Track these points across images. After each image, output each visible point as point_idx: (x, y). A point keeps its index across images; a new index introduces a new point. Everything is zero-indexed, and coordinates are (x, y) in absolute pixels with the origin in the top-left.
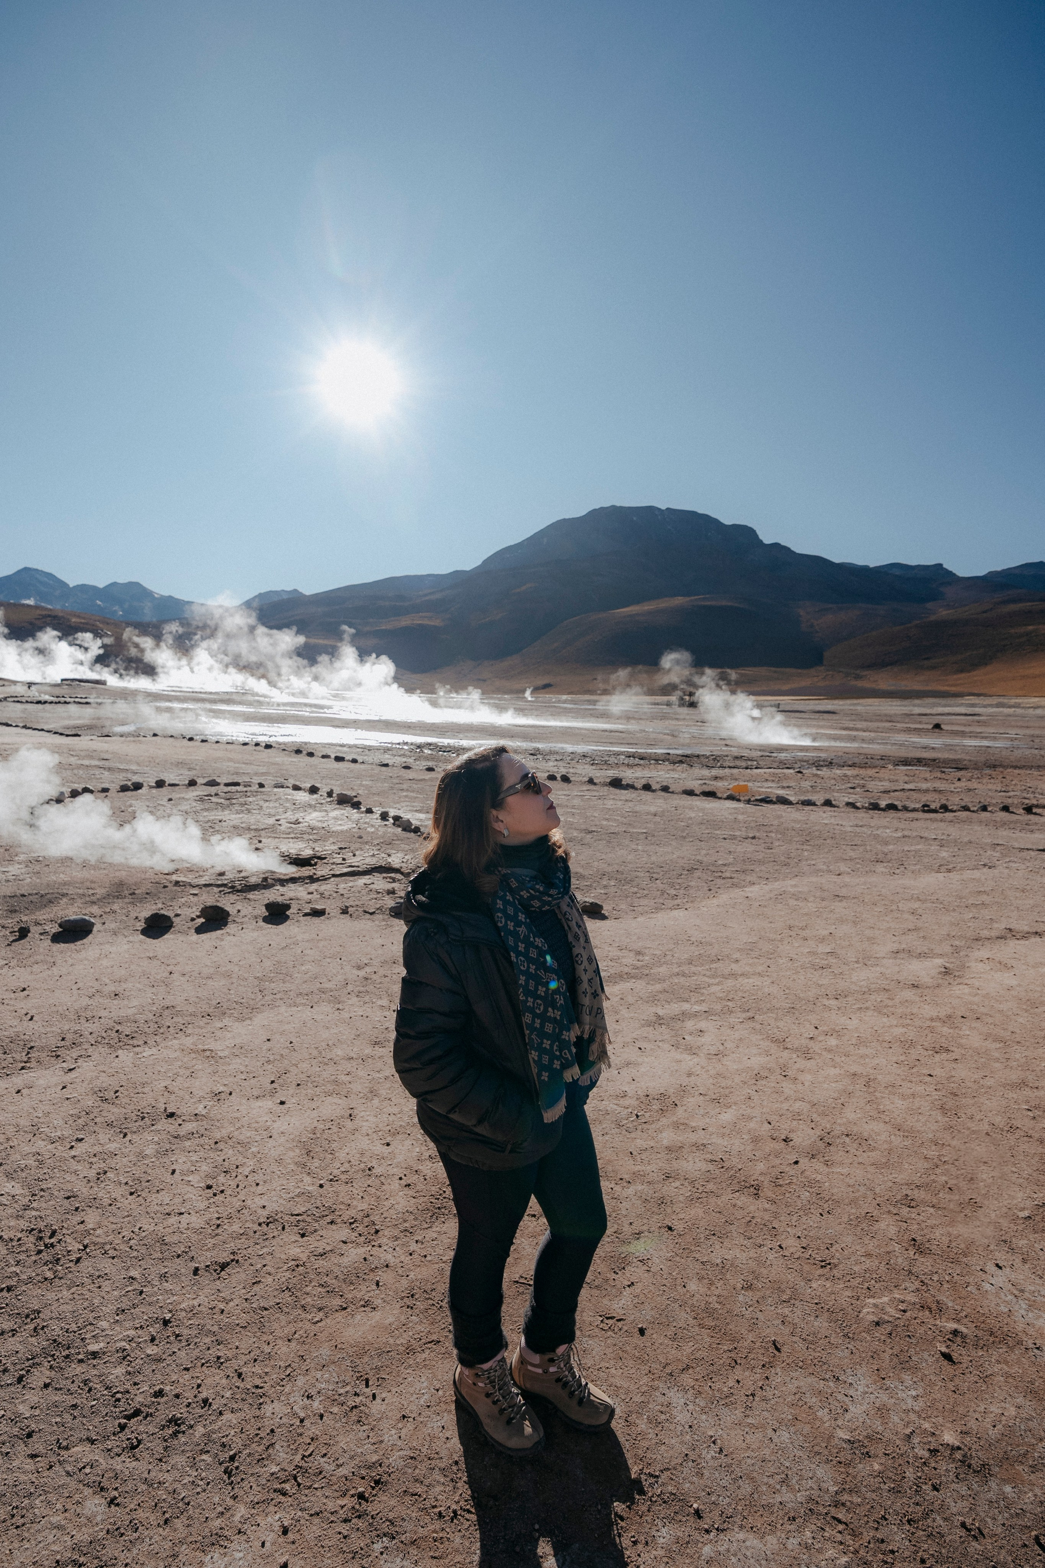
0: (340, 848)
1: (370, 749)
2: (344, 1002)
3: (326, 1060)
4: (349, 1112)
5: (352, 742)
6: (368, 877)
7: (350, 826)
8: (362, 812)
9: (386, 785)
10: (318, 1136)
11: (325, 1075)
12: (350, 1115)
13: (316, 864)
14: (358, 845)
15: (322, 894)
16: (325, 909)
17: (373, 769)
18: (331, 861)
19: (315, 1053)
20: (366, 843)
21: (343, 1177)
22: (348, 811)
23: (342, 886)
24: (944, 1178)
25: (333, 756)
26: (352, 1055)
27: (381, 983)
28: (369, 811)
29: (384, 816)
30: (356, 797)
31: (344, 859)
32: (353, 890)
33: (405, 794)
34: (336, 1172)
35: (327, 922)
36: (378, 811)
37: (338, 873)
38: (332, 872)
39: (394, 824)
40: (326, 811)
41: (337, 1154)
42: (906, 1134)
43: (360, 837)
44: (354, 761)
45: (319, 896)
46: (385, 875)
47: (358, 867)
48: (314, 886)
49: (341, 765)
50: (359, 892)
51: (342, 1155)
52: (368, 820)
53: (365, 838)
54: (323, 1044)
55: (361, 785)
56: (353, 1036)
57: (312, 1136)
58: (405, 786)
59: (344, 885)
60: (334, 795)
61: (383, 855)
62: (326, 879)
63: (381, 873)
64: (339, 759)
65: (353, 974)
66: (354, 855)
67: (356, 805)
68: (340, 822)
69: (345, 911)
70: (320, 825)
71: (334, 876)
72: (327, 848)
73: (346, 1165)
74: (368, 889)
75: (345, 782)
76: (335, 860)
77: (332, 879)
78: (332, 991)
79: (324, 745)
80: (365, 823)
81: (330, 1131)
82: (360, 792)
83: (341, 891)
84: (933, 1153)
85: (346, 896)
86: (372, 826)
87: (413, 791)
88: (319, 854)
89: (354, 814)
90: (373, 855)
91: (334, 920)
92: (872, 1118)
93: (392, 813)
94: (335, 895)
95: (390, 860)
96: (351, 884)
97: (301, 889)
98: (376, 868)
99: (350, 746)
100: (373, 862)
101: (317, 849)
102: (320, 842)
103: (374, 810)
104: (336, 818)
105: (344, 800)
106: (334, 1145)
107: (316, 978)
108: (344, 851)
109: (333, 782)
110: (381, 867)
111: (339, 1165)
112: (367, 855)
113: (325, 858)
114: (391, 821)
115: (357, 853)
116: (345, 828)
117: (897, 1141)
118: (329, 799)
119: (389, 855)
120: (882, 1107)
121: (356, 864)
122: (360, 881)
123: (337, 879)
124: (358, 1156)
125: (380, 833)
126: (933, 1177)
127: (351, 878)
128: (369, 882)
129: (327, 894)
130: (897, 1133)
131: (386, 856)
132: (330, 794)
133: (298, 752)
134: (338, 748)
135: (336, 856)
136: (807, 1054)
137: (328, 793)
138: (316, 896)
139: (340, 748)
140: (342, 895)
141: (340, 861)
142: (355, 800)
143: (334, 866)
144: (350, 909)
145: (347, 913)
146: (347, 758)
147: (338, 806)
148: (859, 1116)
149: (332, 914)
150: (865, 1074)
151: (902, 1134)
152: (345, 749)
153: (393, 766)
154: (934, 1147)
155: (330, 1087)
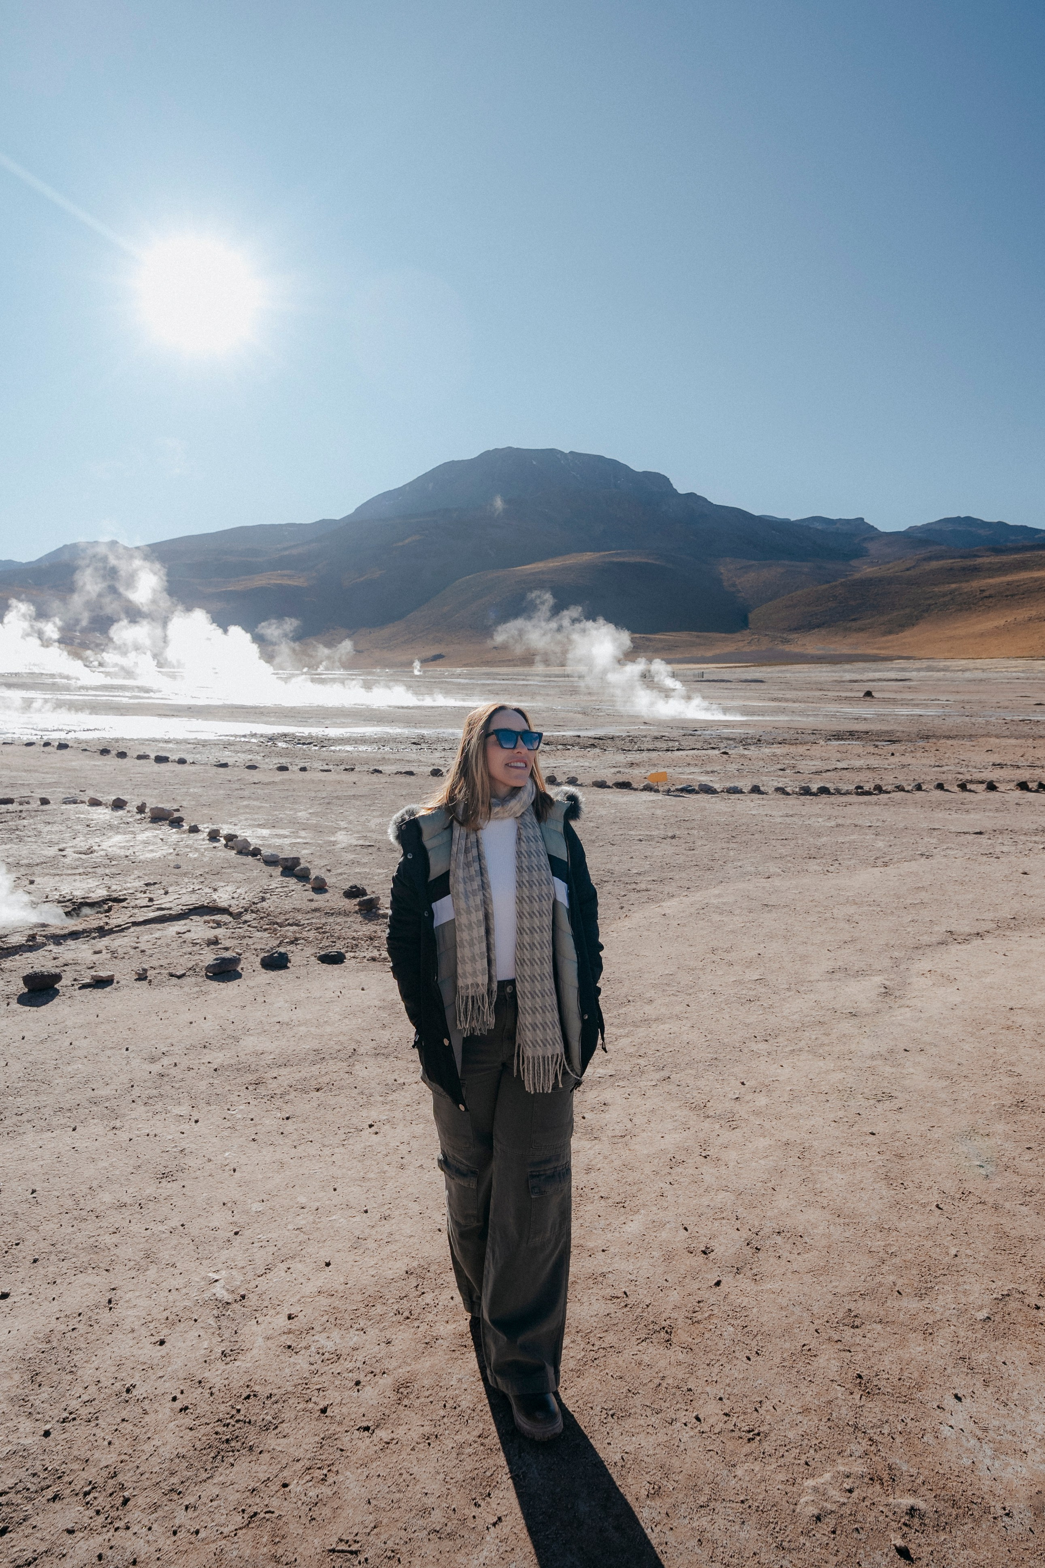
0: (147, 885)
1: (204, 744)
2: (124, 1115)
3: (84, 1213)
4: (108, 1296)
5: (180, 736)
6: (183, 922)
7: (164, 852)
8: (184, 832)
9: (222, 792)
10: (55, 1344)
11: (80, 1238)
12: (110, 1302)
13: (110, 909)
14: (173, 878)
15: (113, 952)
16: (113, 976)
17: (206, 772)
18: (132, 904)
19: (69, 1203)
20: (185, 874)
21: (84, 1412)
22: (165, 831)
23: (146, 937)
24: (892, 1278)
25: (153, 756)
26: (126, 1199)
27: (182, 1080)
28: (194, 830)
29: (214, 836)
30: (178, 810)
31: (151, 900)
32: (159, 943)
33: (245, 803)
34: (74, 1404)
35: (115, 994)
36: (205, 828)
37: (141, 919)
38: (132, 919)
39: (226, 846)
40: (133, 833)
41: (80, 1373)
42: (847, 1221)
43: (178, 867)
44: (182, 761)
45: (109, 956)
46: (207, 918)
47: (170, 909)
48: (103, 943)
49: (163, 767)
50: (168, 945)
51: (87, 1373)
52: (191, 842)
53: (184, 868)
54: (83, 1187)
55: (187, 794)
56: (131, 1169)
57: (43, 1346)
58: (246, 793)
59: (147, 936)
60: (147, 810)
61: (207, 890)
62: (122, 930)
63: (201, 916)
64: (160, 760)
65: (141, 1069)
66: (166, 893)
67: (176, 823)
68: (151, 848)
69: (142, 977)
70: (123, 853)
71: (135, 924)
72: (129, 885)
73: (93, 1389)
74: (181, 940)
75: (166, 791)
76: (137, 902)
77: (132, 929)
78: (108, 1100)
79: (143, 742)
80: (187, 846)
81: (74, 1334)
82: (184, 804)
83: (142, 946)
84: (877, 1243)
85: (148, 952)
86: (196, 850)
87: (257, 799)
88: (115, 895)
89: (172, 835)
90: (194, 891)
91: (126, 991)
92: (809, 1204)
93: (226, 830)
94: (132, 952)
95: (215, 897)
96: (157, 935)
97: (84, 947)
98: (195, 908)
99: (178, 742)
100: (192, 900)
101: (114, 887)
102: (119, 878)
103: (201, 827)
104: (146, 843)
105: (159, 817)
106: (77, 1358)
107: (86, 1082)
108: (152, 888)
109: (149, 792)
110: (202, 907)
111: (81, 1390)
112: (184, 891)
113: (124, 900)
114: (223, 841)
115: (170, 890)
116: (157, 855)
117: (837, 1233)
118: (139, 816)
119: (215, 890)
120: (818, 1186)
121: (167, 905)
122: (171, 929)
123: (142, 928)
124: (114, 1369)
125: (206, 859)
126: (879, 1278)
127: (159, 926)
128: (183, 929)
129: (121, 951)
130: (837, 1220)
131: (210, 891)
132: (141, 809)
133: (105, 752)
134: (161, 745)
135: (139, 895)
136: (731, 1122)
137: (138, 808)
138: (105, 955)
139: (164, 745)
140: (143, 951)
141: (145, 902)
142: (176, 815)
143: (136, 911)
144: (149, 973)
145: (145, 978)
146: (171, 758)
147: (151, 825)
148: (793, 1202)
149: (122, 982)
150: (799, 1141)
151: (842, 1221)
152: (171, 745)
153: (234, 766)
154: (879, 1235)
155: (84, 1258)
